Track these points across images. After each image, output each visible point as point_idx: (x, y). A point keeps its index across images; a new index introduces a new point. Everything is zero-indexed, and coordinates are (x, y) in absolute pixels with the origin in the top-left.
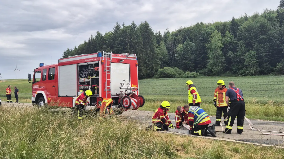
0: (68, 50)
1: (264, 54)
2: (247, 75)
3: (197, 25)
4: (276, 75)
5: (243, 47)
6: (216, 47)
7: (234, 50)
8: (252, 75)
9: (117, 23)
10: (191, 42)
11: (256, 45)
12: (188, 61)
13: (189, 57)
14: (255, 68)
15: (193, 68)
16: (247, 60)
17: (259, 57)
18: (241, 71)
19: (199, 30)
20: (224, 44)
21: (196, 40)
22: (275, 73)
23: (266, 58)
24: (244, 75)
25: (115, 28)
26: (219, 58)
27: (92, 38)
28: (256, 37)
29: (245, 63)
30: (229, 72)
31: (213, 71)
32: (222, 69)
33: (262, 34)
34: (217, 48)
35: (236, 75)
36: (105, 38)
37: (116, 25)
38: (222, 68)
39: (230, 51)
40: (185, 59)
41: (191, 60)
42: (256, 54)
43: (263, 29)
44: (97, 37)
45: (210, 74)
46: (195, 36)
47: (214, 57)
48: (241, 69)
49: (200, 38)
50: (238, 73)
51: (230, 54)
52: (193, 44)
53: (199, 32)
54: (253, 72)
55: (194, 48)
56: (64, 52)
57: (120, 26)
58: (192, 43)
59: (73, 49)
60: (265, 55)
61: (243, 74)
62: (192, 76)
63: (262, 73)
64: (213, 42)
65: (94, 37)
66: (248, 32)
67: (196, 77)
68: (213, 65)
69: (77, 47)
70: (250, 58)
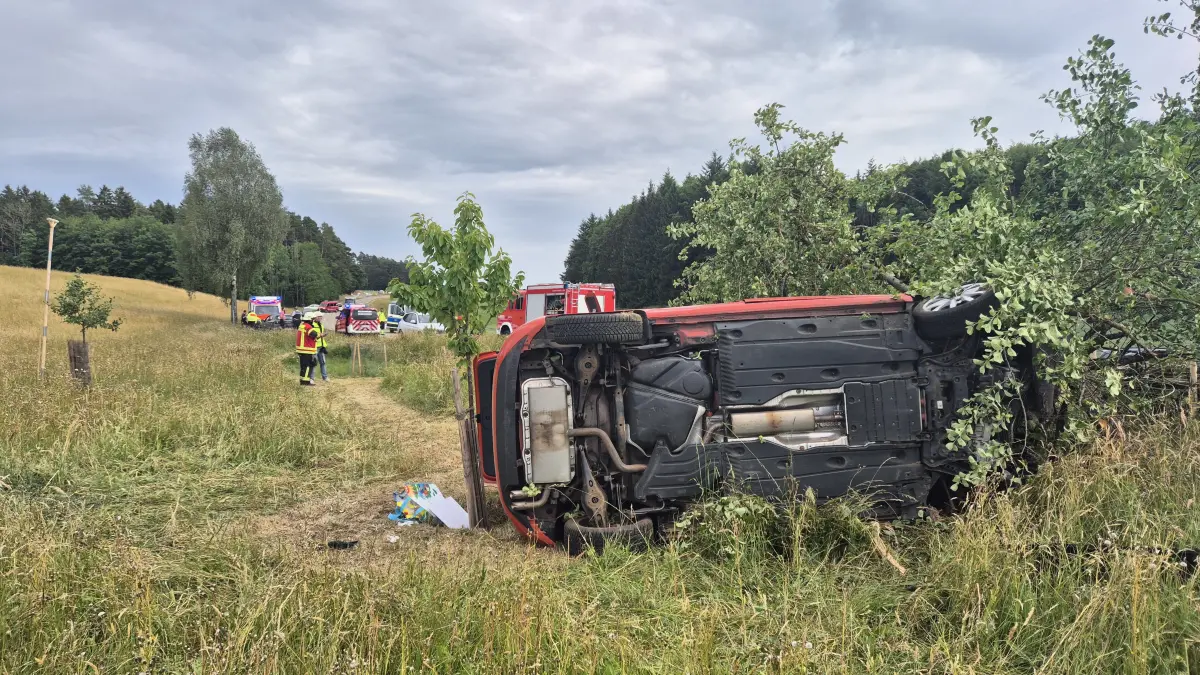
0: (593, 218)
9: (715, 155)
25: (710, 167)
27: (650, 190)
36: (682, 194)
37: (710, 159)
44: (662, 189)
56: (580, 223)
57: (722, 162)
59: (604, 218)
65: (656, 190)
69: (614, 213)
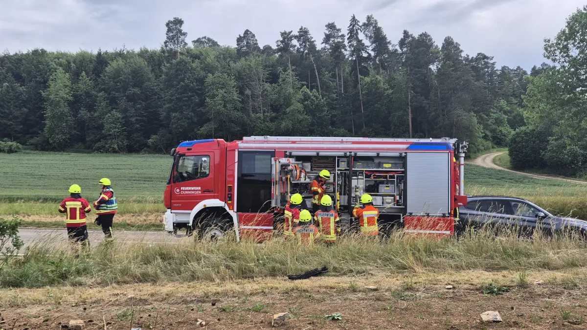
1: (133, 119)
2: (107, 151)
3: (35, 52)
4: (149, 153)
5: (103, 104)
6: (57, 99)
7: (91, 108)
8: (115, 152)
10: (19, 84)
11: (123, 103)
12: (9, 120)
13: (11, 113)
14: (120, 141)
15: (19, 133)
16: (107, 126)
17: (127, 123)
18: (98, 145)
19: (37, 63)
20: (74, 96)
21: (31, 81)
22: (148, 149)
23: (138, 126)
24: (102, 151)
26: (64, 119)
28: (125, 89)
29: (103, 132)
30: (80, 146)
31: (51, 142)
32: (69, 139)
33: (135, 86)
34: (59, 101)
35: (90, 150)
38: (68, 136)
39: (83, 109)
40: (3, 115)
41: (16, 118)
42: (123, 118)
43: (137, 77)
45: (46, 147)
46: (29, 73)
47: (54, 117)
48: (99, 140)
49: (38, 79)
50: (94, 148)
51: (83, 113)
52: (22, 89)
53: (36, 67)
54: (116, 146)
55: (24, 97)
58: (21, 86)
60: (136, 120)
61: (101, 149)
62: (6, 148)
63: (131, 149)
64: (52, 88)
66: (114, 79)
67: (16, 152)
68: (52, 131)
70: (111, 123)
